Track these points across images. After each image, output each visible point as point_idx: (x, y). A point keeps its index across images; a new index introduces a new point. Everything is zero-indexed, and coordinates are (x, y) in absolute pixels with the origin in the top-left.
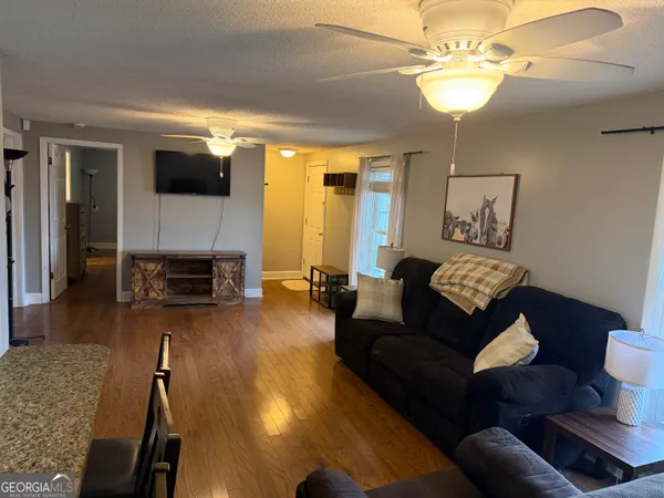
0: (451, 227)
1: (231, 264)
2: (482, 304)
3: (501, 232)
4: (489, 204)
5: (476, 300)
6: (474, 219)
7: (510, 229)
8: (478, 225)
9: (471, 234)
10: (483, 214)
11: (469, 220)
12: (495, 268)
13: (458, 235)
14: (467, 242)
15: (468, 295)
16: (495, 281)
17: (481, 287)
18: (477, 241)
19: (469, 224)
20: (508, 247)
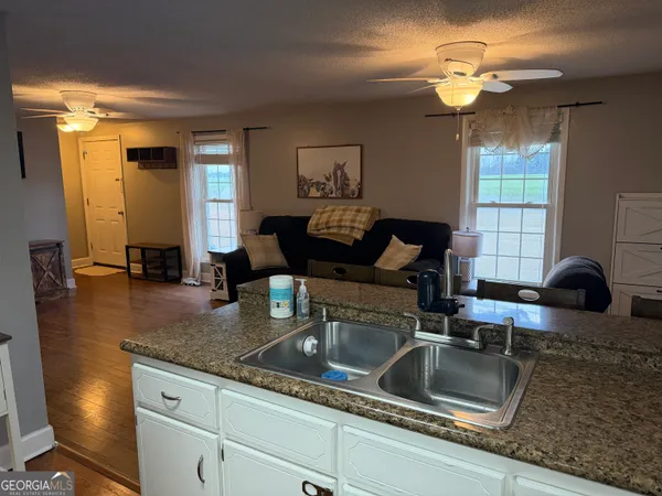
0: (306, 187)
1: (49, 254)
2: (359, 236)
3: (353, 186)
4: (340, 167)
5: (354, 235)
6: (328, 179)
7: (361, 183)
8: (332, 183)
9: (327, 190)
10: (335, 174)
11: (324, 180)
12: (358, 211)
13: (314, 192)
14: (324, 197)
15: (347, 232)
16: (364, 219)
17: (356, 225)
18: (334, 195)
19: (324, 184)
20: (360, 196)
